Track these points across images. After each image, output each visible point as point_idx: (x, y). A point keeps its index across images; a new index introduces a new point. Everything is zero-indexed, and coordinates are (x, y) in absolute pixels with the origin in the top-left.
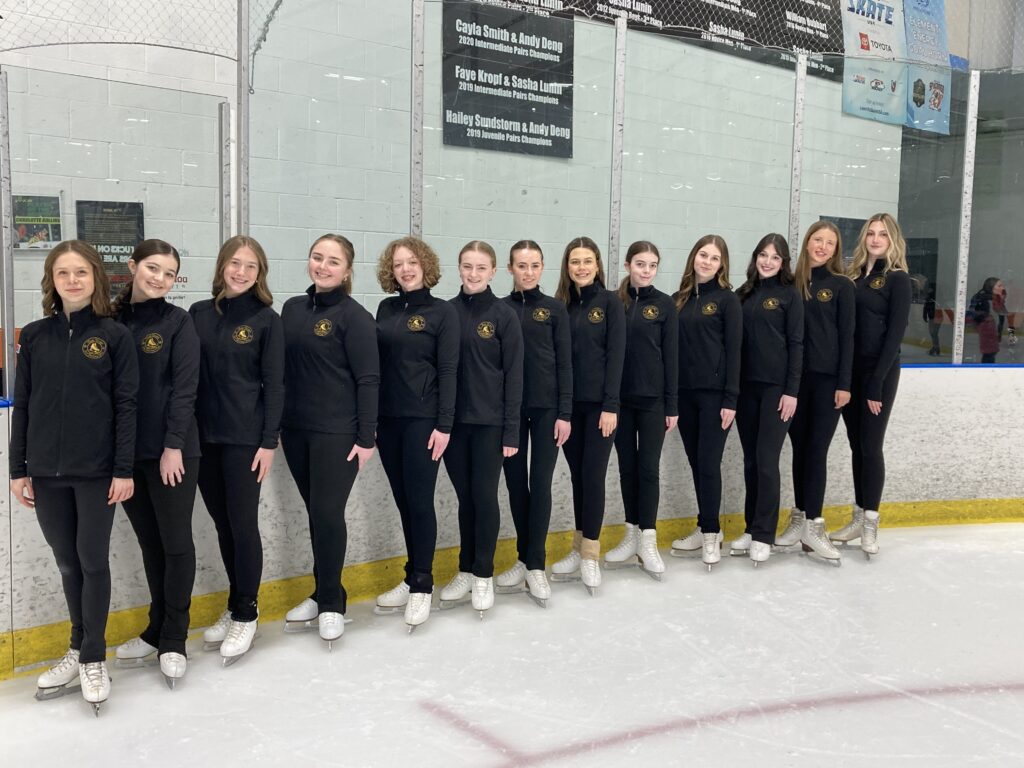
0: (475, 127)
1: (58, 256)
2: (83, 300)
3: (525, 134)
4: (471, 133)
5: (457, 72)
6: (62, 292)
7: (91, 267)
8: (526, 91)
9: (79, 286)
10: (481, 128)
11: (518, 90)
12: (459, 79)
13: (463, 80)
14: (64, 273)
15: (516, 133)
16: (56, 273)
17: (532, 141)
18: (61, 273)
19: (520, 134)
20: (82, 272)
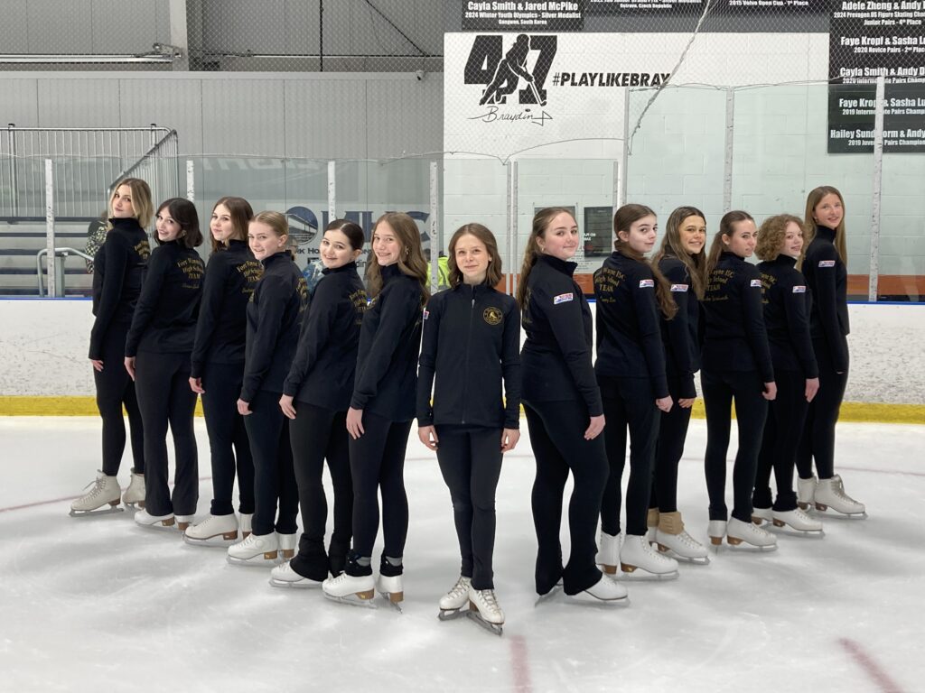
0: (855, 138)
1: (458, 238)
2: (478, 275)
3: (903, 139)
4: (852, 143)
5: (841, 103)
6: (461, 268)
7: (484, 246)
8: (905, 108)
9: (474, 263)
10: (861, 139)
11: (896, 108)
12: (843, 108)
13: (846, 108)
14: (463, 252)
15: (894, 139)
16: (457, 252)
17: (908, 143)
18: (460, 252)
19: (898, 139)
20: (477, 251)
